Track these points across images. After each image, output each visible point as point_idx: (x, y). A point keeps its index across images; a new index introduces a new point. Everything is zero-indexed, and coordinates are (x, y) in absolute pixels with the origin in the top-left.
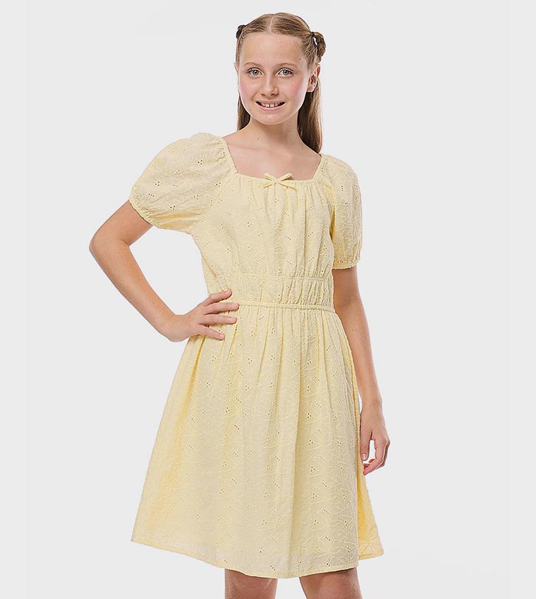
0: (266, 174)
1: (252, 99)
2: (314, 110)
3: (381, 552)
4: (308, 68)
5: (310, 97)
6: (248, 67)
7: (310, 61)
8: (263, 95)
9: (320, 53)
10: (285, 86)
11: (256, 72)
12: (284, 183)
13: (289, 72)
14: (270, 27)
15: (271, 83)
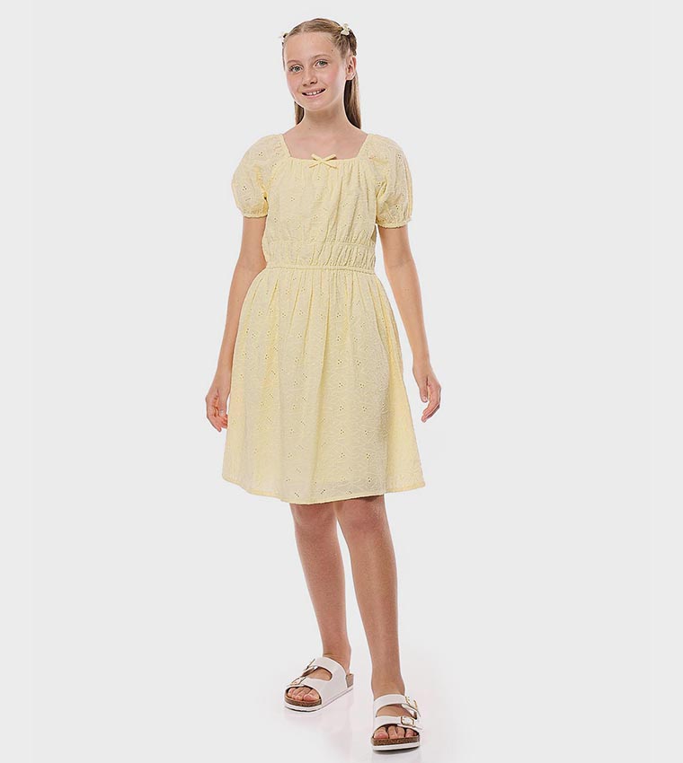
0: (313, 156)
1: (298, 91)
2: (355, 98)
3: (423, 484)
4: (343, 57)
5: (349, 85)
6: (292, 64)
7: (343, 53)
8: (305, 85)
9: (353, 47)
10: (323, 75)
11: (298, 69)
12: (327, 163)
13: (324, 63)
14: (302, 30)
15: (310, 73)
